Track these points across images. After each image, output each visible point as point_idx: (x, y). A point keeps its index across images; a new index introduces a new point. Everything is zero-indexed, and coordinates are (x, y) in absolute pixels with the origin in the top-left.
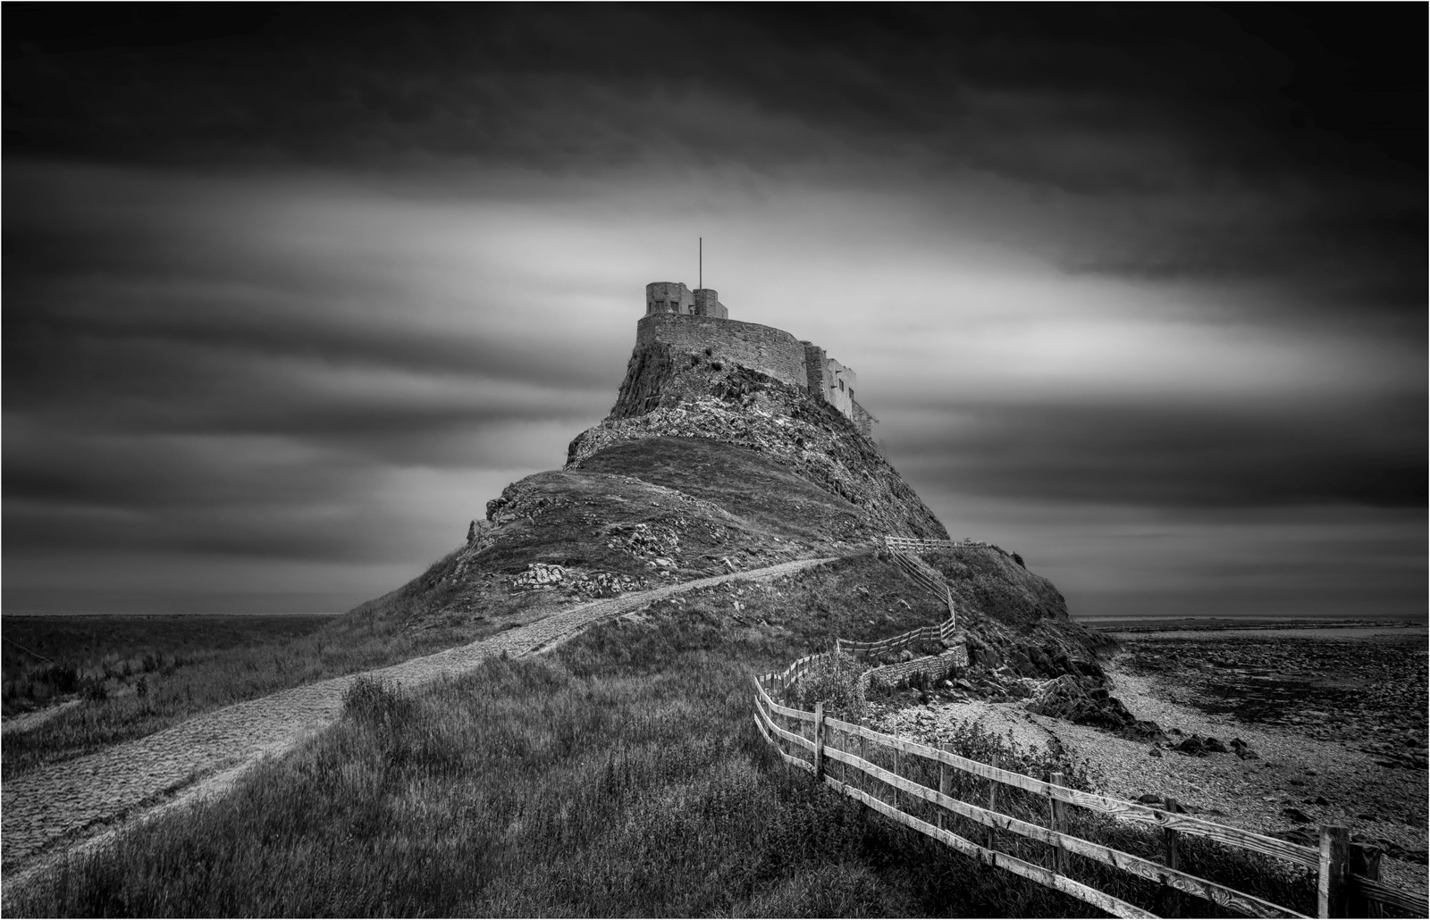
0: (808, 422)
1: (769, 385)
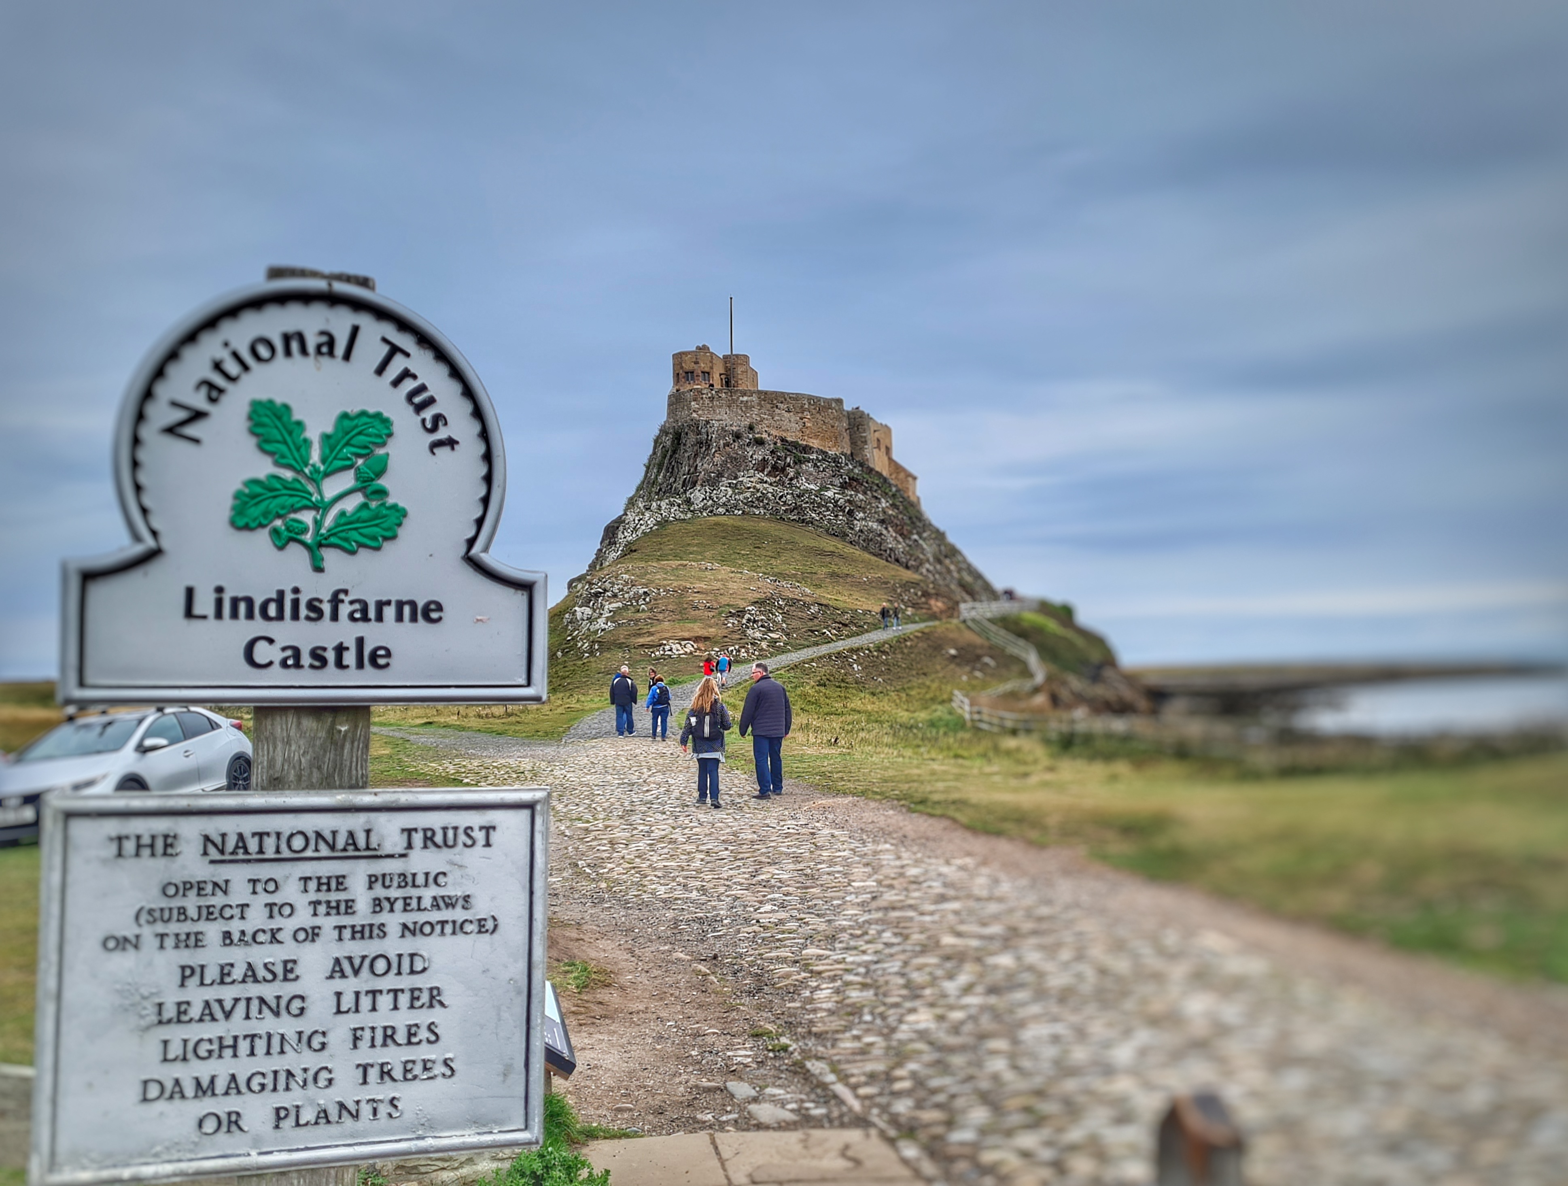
0: (857, 491)
1: (815, 456)
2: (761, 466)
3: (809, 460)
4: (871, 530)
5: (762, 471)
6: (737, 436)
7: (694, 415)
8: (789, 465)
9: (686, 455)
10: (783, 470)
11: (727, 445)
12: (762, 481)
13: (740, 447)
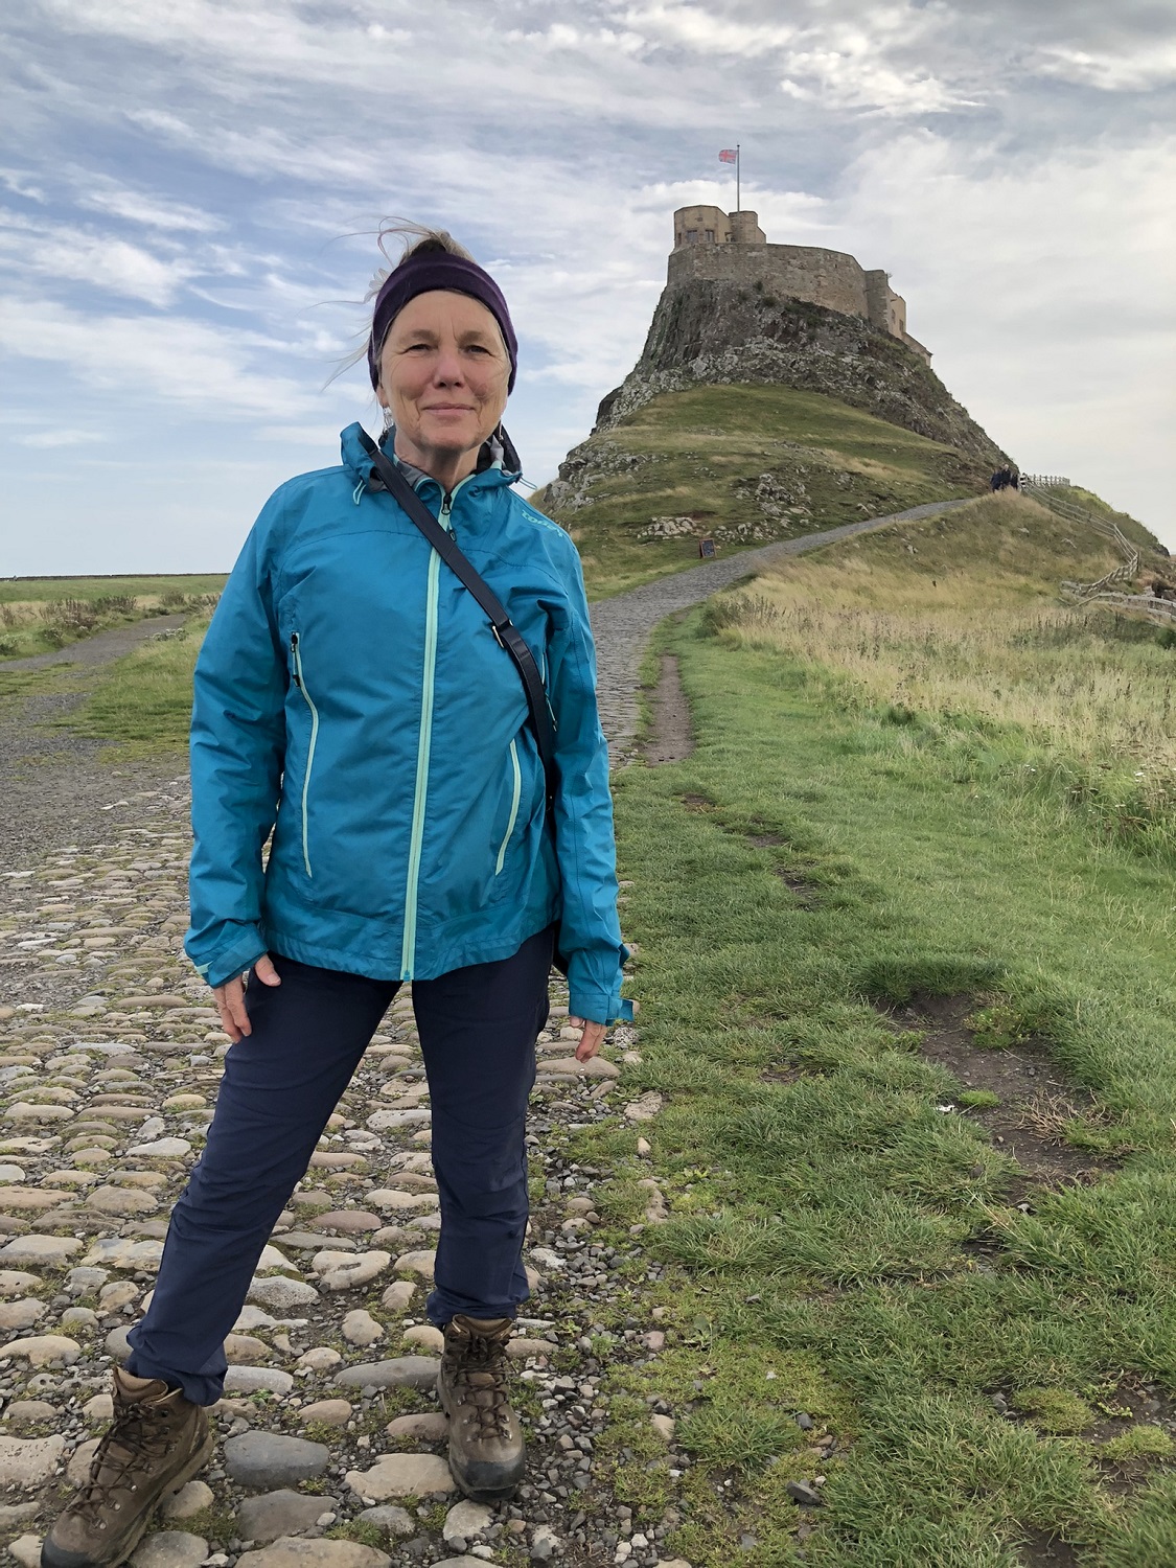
0: (877, 358)
1: (830, 319)
2: (771, 331)
3: (823, 324)
4: (893, 401)
5: (772, 337)
6: (743, 298)
7: (697, 275)
8: (802, 329)
9: (688, 321)
10: (796, 334)
11: (733, 307)
12: (771, 347)
13: (748, 310)
